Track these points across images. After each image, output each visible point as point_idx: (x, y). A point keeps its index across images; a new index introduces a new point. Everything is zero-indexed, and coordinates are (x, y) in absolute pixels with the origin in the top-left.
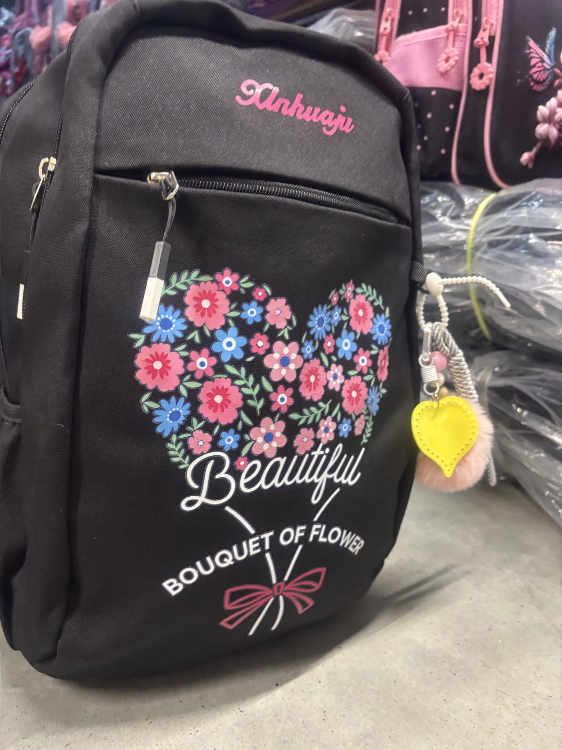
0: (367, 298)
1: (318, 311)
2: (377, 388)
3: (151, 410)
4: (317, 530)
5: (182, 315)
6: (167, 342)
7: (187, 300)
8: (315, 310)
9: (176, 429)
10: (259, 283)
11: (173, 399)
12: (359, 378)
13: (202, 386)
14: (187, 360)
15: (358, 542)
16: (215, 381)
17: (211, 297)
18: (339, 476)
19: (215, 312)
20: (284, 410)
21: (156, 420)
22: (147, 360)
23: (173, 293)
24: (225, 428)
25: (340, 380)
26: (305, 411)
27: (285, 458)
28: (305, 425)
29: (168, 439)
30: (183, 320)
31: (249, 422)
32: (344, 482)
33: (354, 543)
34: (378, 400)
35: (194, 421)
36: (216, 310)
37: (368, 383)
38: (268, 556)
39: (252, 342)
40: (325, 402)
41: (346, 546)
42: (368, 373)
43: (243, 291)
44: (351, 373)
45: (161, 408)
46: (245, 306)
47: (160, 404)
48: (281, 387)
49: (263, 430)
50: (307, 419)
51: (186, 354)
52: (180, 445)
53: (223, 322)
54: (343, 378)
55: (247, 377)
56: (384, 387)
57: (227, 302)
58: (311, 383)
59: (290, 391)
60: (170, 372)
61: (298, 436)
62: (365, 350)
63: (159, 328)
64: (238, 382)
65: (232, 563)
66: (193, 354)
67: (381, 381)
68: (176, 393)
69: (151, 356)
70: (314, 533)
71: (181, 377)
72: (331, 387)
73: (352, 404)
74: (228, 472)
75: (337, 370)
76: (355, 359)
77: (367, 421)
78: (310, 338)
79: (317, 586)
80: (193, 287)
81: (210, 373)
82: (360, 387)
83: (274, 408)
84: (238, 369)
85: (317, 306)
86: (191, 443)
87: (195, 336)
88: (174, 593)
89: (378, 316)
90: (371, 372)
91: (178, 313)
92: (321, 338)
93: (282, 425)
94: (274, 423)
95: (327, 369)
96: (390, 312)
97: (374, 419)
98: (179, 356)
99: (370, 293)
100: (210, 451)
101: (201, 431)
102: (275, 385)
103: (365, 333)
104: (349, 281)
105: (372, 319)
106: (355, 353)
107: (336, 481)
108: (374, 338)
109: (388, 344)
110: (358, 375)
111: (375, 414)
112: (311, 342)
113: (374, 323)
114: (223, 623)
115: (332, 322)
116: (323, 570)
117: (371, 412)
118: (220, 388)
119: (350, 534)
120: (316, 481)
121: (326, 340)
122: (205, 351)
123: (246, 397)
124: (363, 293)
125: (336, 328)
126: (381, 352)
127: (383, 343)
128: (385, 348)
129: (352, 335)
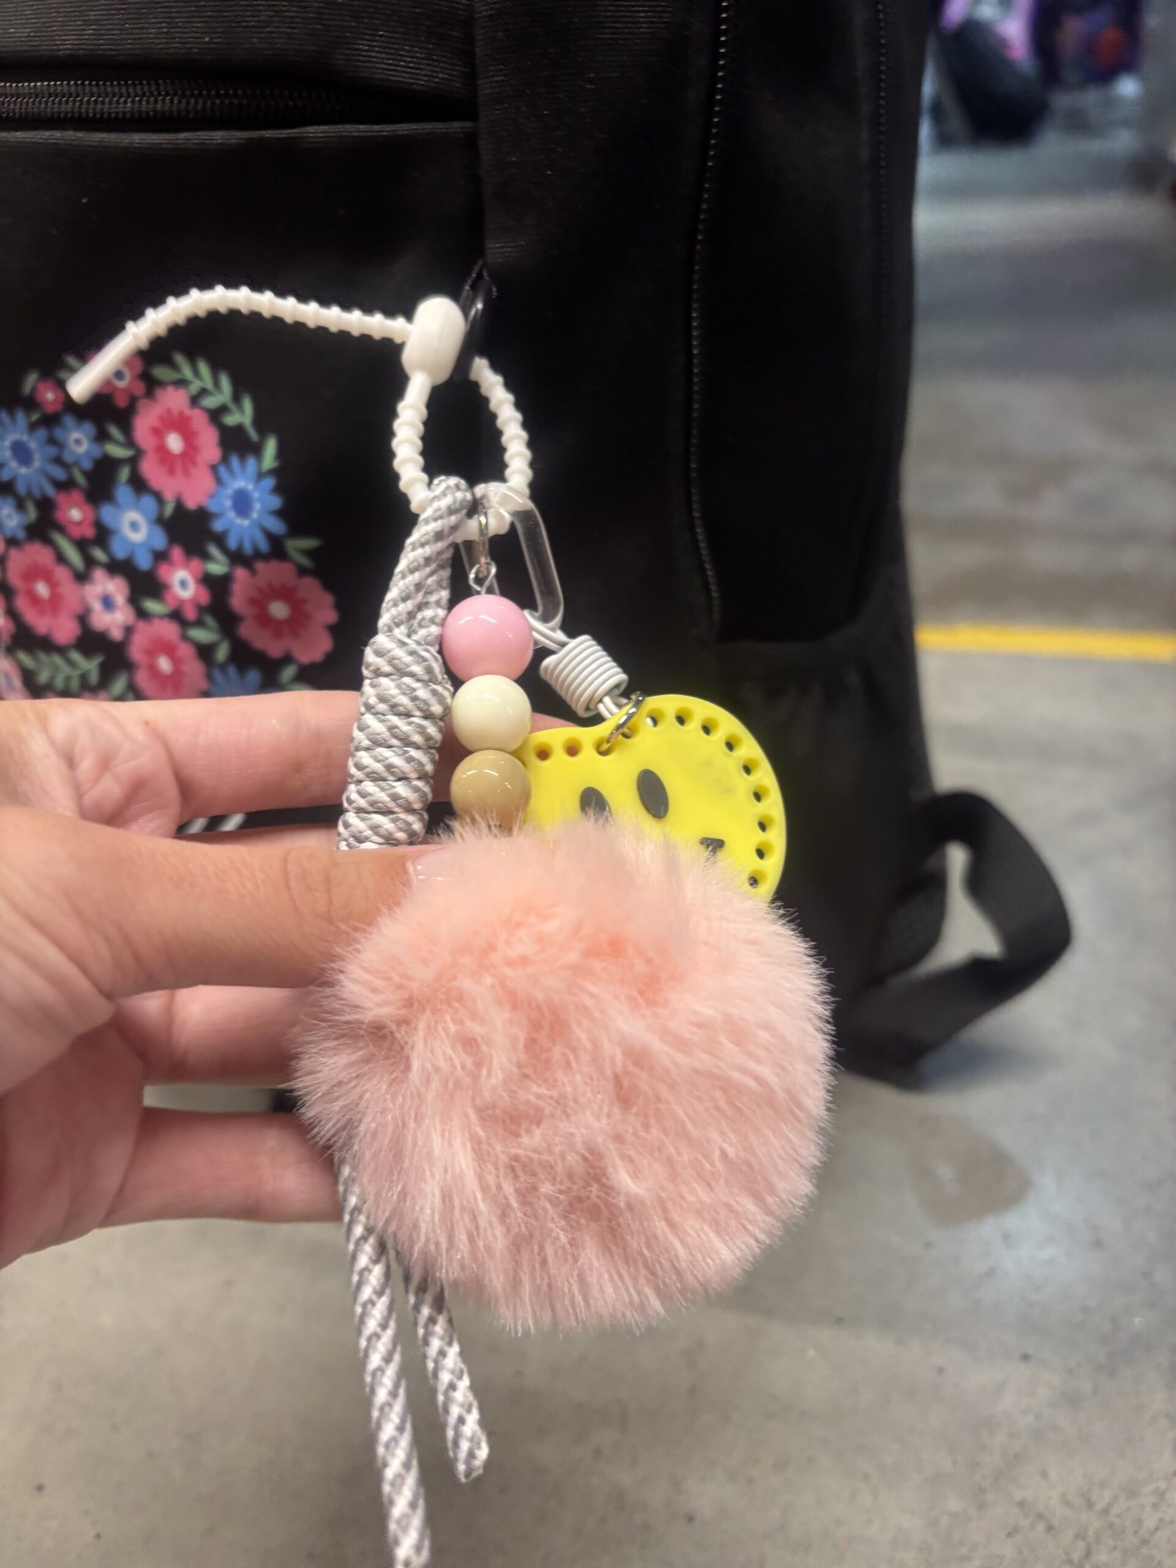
0: (195, 400)
2: (254, 673)
12: (175, 627)
25: (122, 615)
26: (43, 657)
37: (206, 651)
40: (88, 656)
42: (199, 623)
44: (152, 606)
54: (130, 614)
58: (40, 598)
62: (186, 554)
72: (96, 624)
75: (116, 588)
76: (163, 571)
82: (178, 653)
89: (235, 461)
90: (211, 622)
95: (82, 578)
96: (281, 453)
99: (208, 383)
103: (194, 505)
105: (214, 468)
106: (160, 557)
108: (218, 526)
110: (168, 617)
113: (219, 481)
115: (68, 458)
121: (61, 502)
124: (182, 383)
125: (88, 475)
126: (240, 573)
127: (248, 549)
128: (260, 566)
129: (148, 501)
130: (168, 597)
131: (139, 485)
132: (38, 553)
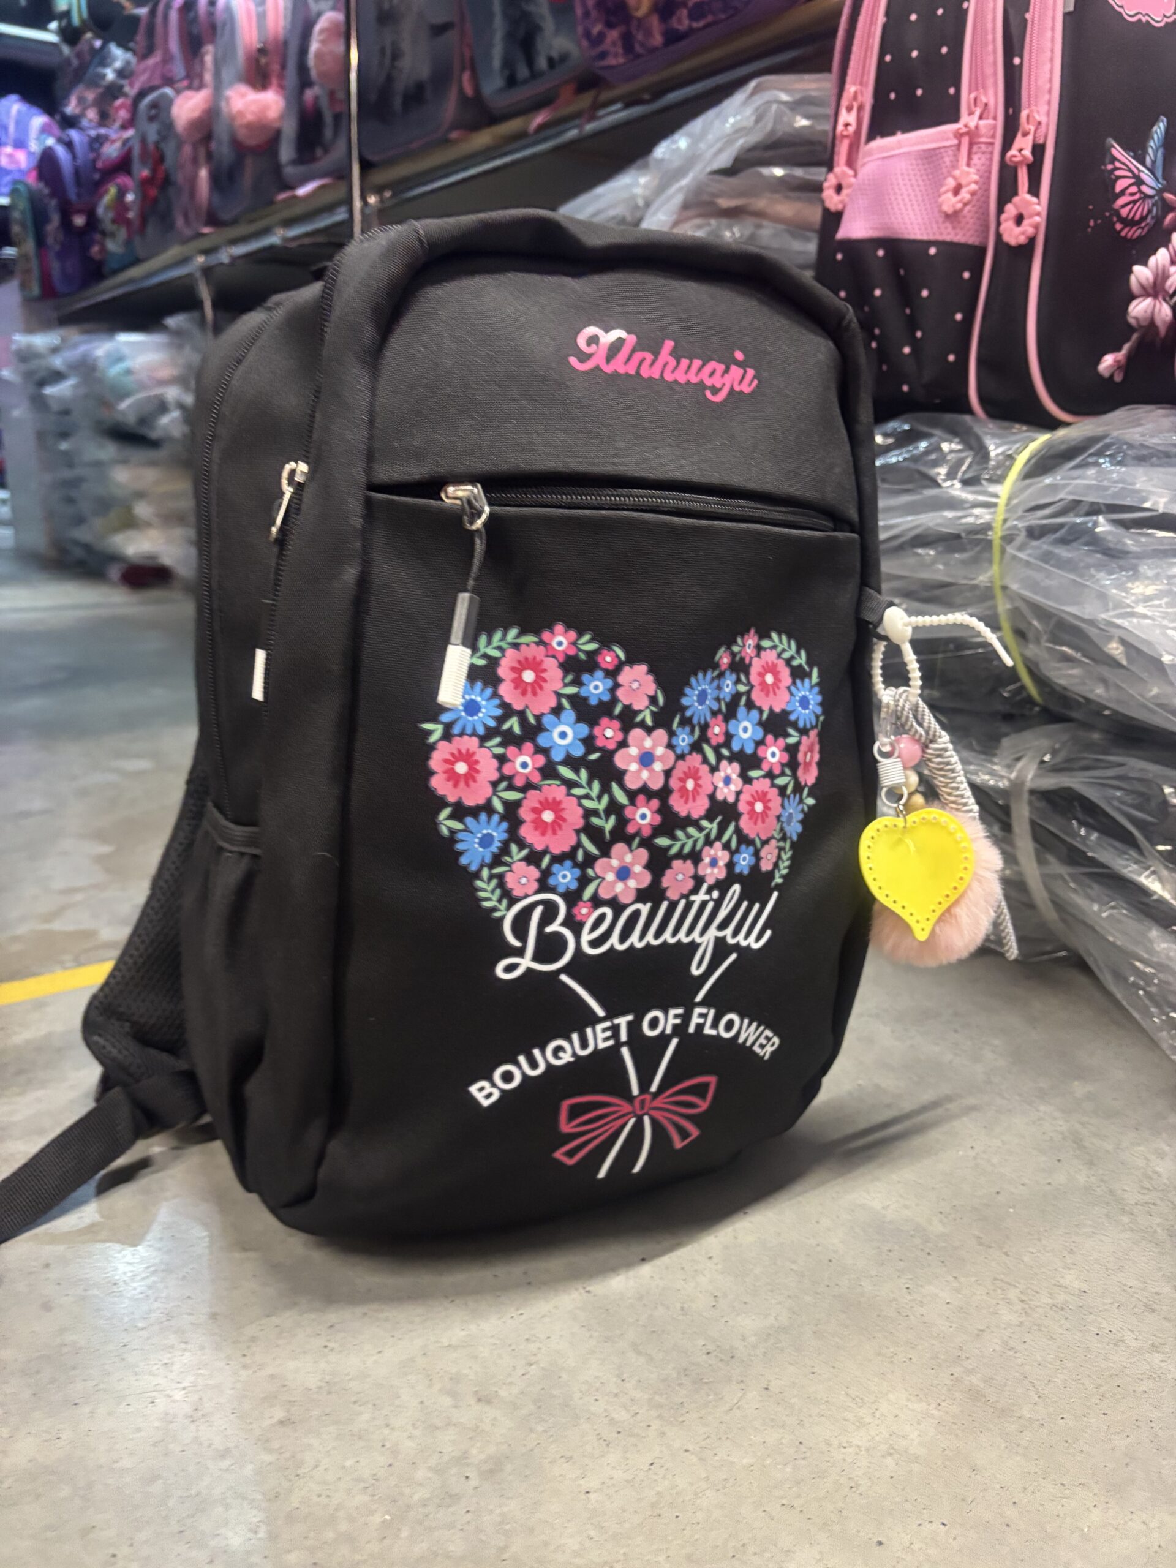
0: (779, 656)
1: (697, 681)
2: (798, 796)
3: (453, 832)
4: (701, 1015)
5: (495, 695)
6: (474, 734)
7: (502, 671)
8: (693, 680)
9: (488, 860)
10: (606, 643)
11: (483, 816)
12: (768, 781)
13: (525, 798)
14: (502, 759)
15: (768, 1039)
16: (543, 790)
17: (535, 665)
18: (735, 933)
19: (541, 688)
20: (646, 833)
21: (459, 847)
22: (446, 761)
23: (482, 662)
24: (558, 859)
25: (736, 785)
26: (680, 833)
27: (649, 905)
28: (679, 855)
29: (477, 875)
30: (496, 702)
31: (593, 850)
32: (744, 943)
33: (762, 1041)
34: (801, 816)
35: (514, 848)
36: (544, 684)
37: (782, 790)
38: (625, 1052)
39: (597, 731)
40: (711, 819)
41: (748, 1044)
42: (783, 774)
43: (582, 656)
44: (754, 774)
45: (467, 830)
46: (585, 677)
47: (464, 824)
48: (641, 798)
49: (615, 863)
50: (683, 846)
51: (499, 751)
52: (494, 882)
53: (553, 703)
54: (740, 782)
55: (590, 784)
56: (810, 795)
57: (559, 673)
58: (687, 790)
59: (655, 803)
60: (479, 777)
61: (668, 872)
62: (776, 737)
63: (463, 714)
64: (577, 791)
65: (572, 1059)
66: (511, 751)
67: (806, 785)
68: (488, 808)
69: (453, 754)
70: (695, 1020)
71: (495, 784)
72: (720, 797)
73: (756, 823)
74: (563, 924)
75: (731, 770)
76: (761, 751)
77: (781, 849)
78: (686, 722)
79: (703, 1105)
80: (510, 652)
81: (536, 778)
82: (769, 797)
83: (631, 829)
84: (577, 771)
85: (696, 675)
86: (510, 881)
87: (513, 724)
88: (486, 1103)
89: (798, 682)
90: (788, 771)
91: (489, 691)
92: (702, 722)
93: (643, 854)
94: (631, 851)
95: (714, 769)
96: (820, 675)
97: (793, 845)
98: (490, 755)
99: (785, 646)
100: (537, 892)
101: (523, 864)
102: (632, 795)
103: (777, 710)
104: (748, 631)
105: (788, 688)
106: (760, 743)
107: (731, 941)
108: (792, 718)
109: (816, 726)
110: (764, 777)
111: (795, 838)
112: (688, 729)
113: (792, 694)
114: (559, 1155)
115: (721, 697)
116: (712, 1080)
117: (788, 835)
118: (550, 800)
119: (755, 1025)
120: (698, 940)
121: (711, 724)
122: (528, 746)
123: (589, 813)
124: (774, 647)
125: (727, 705)
126: (804, 738)
127: (809, 725)
128: (811, 733)
129: (753, 714)
130: (764, 765)
131: (750, 705)
132: (694, 760)
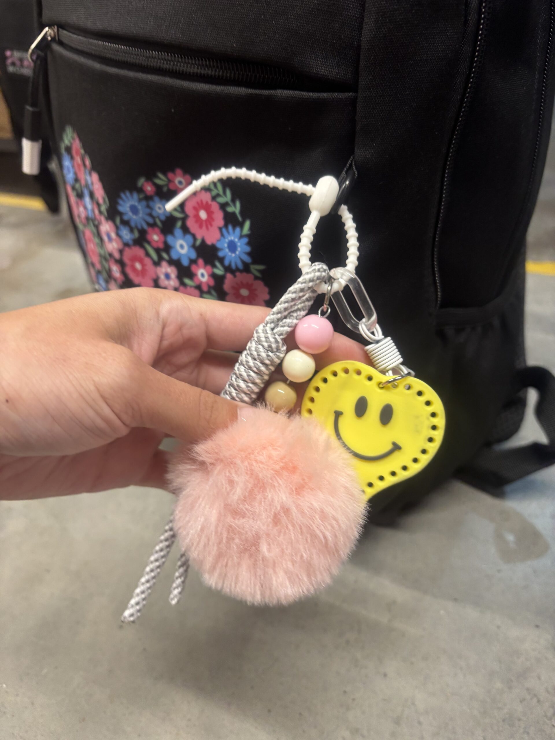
0: (214, 198)
8: (123, 195)
25: (174, 282)
42: (210, 293)
44: (187, 281)
54: (177, 282)
58: (137, 270)
59: (119, 266)
62: (206, 263)
75: (172, 271)
76: (193, 268)
78: (126, 223)
89: (230, 228)
90: (215, 293)
92: (139, 227)
95: (157, 264)
96: (251, 228)
99: (221, 191)
103: (210, 243)
105: (220, 229)
106: (193, 262)
113: (222, 235)
115: (154, 214)
121: (149, 232)
125: (161, 221)
126: (229, 276)
127: (233, 266)
128: (238, 274)
129: (189, 238)
130: (195, 279)
131: (185, 230)
132: (138, 251)
